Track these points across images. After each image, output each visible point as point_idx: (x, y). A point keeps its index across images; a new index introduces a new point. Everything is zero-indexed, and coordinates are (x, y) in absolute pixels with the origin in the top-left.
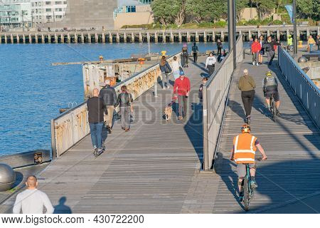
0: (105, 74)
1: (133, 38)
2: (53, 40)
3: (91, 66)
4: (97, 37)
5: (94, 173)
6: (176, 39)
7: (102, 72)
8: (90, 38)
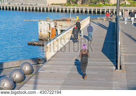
0: (50, 26)
1: (56, 10)
2: (16, 9)
3: (43, 22)
4: (38, 9)
5: (66, 69)
6: (78, 12)
7: (48, 25)
8: (35, 9)
